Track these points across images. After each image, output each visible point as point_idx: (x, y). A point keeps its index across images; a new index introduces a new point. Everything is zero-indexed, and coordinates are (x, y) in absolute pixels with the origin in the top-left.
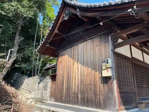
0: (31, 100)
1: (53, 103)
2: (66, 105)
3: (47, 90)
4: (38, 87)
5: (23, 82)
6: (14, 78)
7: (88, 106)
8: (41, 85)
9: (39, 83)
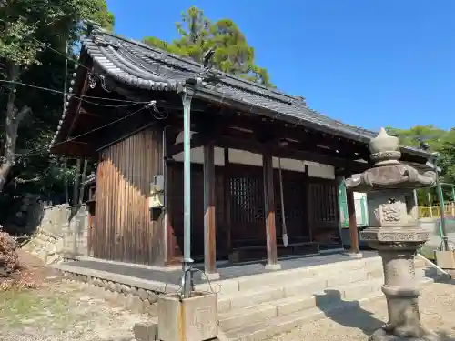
0: (56, 256)
1: (92, 259)
2: (111, 262)
3: (82, 233)
4: (69, 226)
5: (42, 218)
6: (24, 208)
7: (135, 262)
8: (74, 222)
9: (70, 220)
